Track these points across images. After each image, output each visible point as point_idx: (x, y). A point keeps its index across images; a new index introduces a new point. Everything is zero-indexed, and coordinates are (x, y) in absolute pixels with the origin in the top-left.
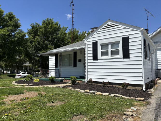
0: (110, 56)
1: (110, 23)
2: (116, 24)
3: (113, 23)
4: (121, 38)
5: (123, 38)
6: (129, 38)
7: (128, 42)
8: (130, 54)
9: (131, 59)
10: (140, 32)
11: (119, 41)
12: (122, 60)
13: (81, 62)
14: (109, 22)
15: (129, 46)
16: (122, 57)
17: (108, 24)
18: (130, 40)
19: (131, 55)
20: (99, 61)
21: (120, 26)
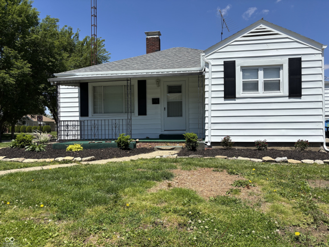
0: (261, 92)
1: (264, 26)
2: (276, 32)
3: (269, 29)
4: (287, 58)
5: (289, 59)
6: (302, 60)
7: (300, 68)
8: (302, 90)
9: (303, 98)
10: (321, 52)
11: (282, 65)
12: (287, 99)
13: (158, 103)
14: (261, 25)
15: (300, 75)
16: (287, 94)
17: (258, 27)
18: (303, 65)
19: (304, 92)
20: (237, 101)
21: (284, 35)
